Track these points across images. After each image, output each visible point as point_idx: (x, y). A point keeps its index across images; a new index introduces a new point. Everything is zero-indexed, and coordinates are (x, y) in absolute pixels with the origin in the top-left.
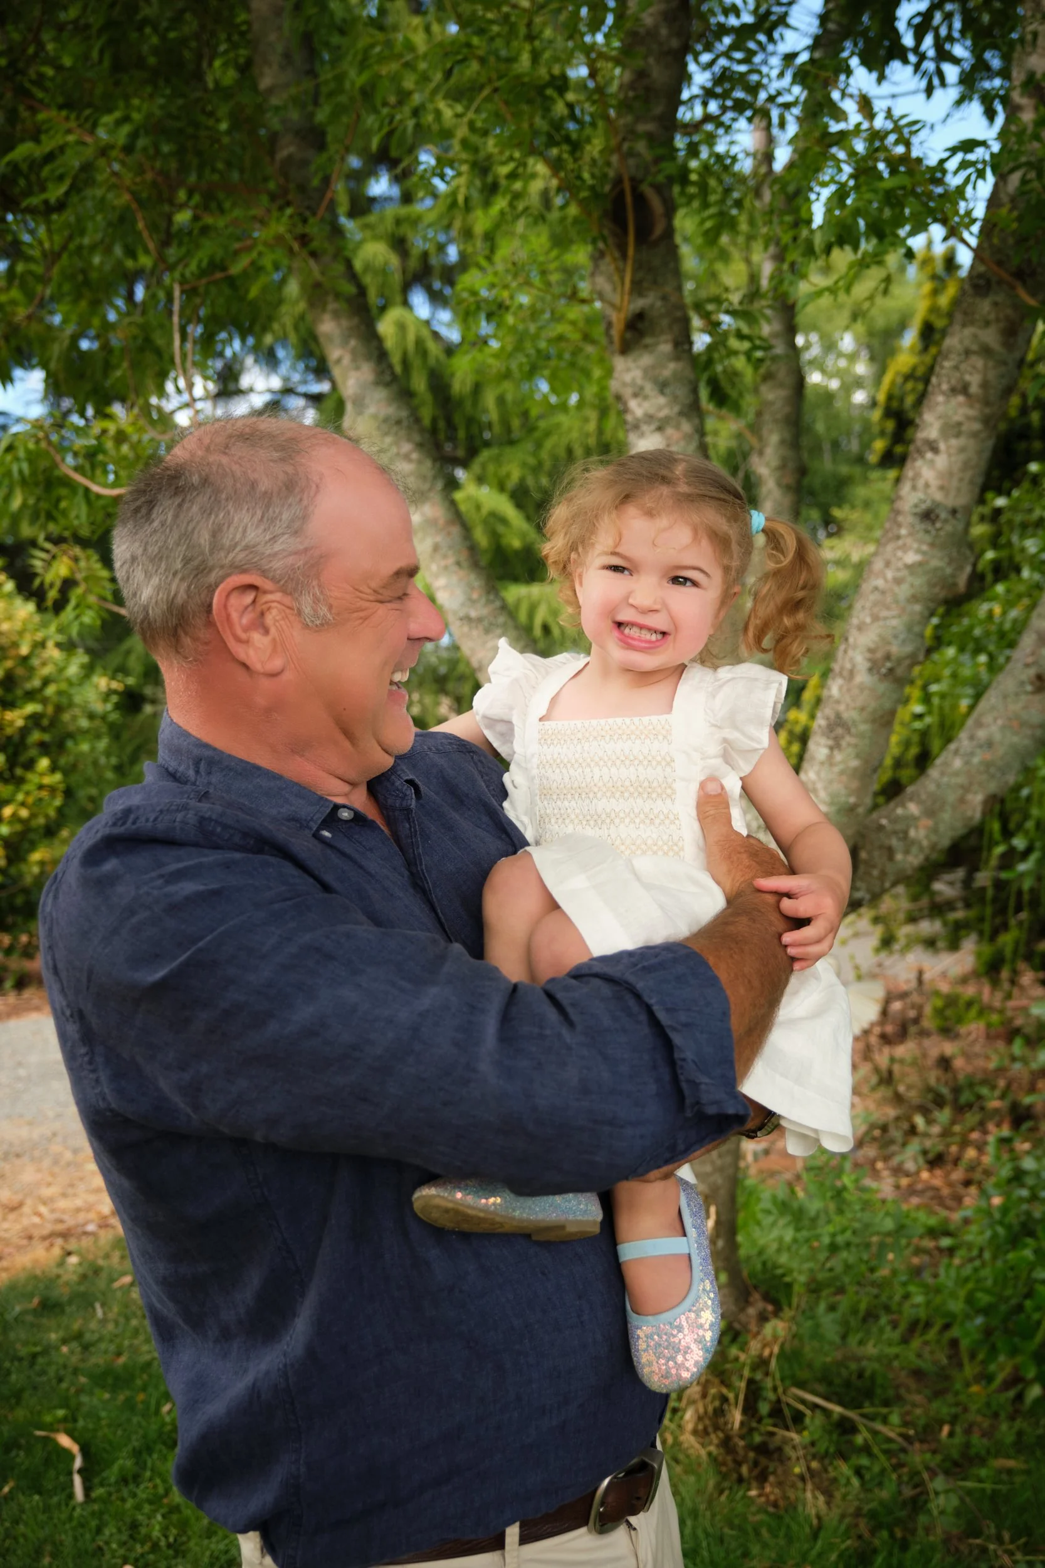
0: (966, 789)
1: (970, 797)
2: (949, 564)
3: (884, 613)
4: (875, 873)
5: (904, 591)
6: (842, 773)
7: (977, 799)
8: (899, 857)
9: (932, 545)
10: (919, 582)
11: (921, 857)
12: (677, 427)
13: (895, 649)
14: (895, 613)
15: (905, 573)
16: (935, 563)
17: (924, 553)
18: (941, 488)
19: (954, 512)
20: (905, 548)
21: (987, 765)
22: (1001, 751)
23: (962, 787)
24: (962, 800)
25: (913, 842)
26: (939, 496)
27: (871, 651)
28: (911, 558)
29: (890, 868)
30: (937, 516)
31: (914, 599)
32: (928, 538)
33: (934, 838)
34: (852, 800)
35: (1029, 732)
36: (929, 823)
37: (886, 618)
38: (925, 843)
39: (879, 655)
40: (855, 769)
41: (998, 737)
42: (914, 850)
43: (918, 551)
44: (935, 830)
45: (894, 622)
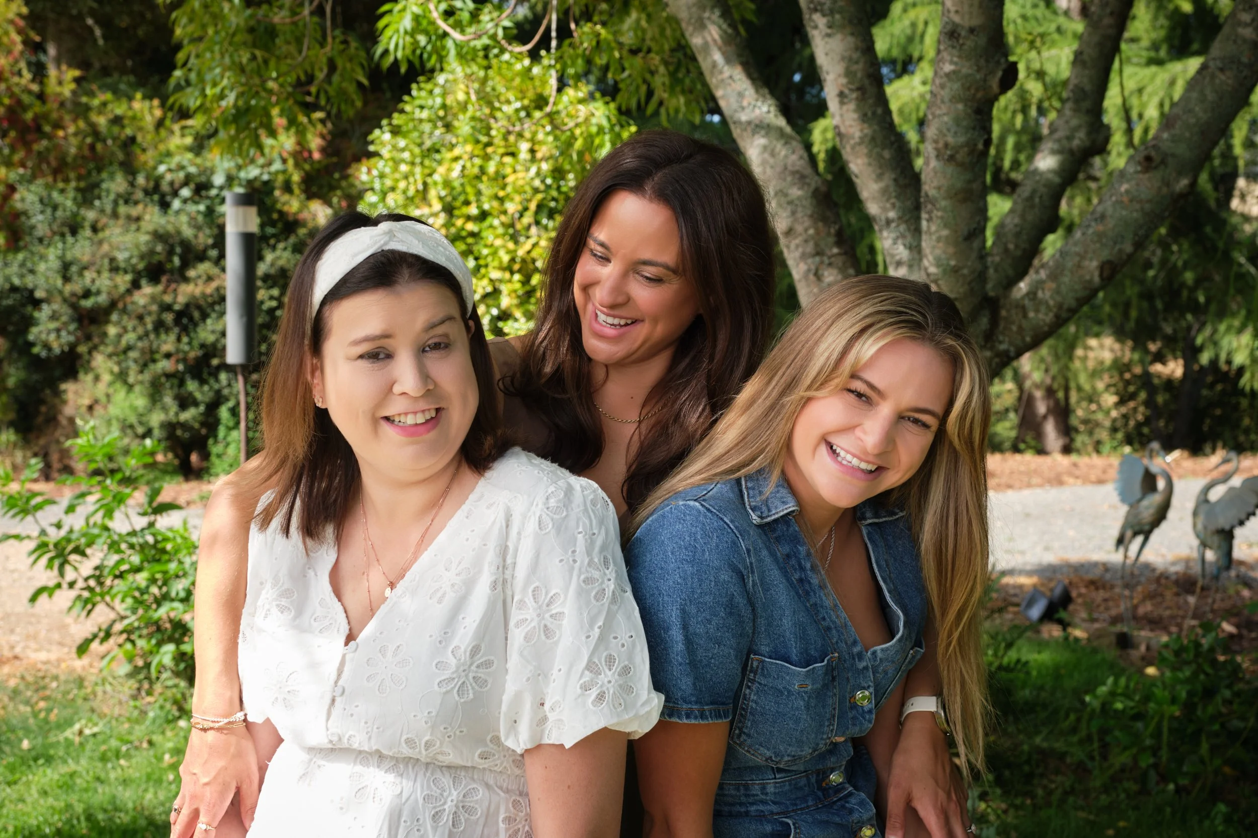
0: (1082, 257)
1: (1086, 263)
2: (978, 71)
4: (1014, 328)
5: (946, 93)
6: (939, 240)
7: (1093, 265)
8: (1031, 314)
9: (960, 57)
10: (957, 86)
11: (1051, 315)
14: (944, 109)
15: (945, 79)
16: (965, 71)
17: (956, 64)
18: (957, 12)
19: (972, 30)
21: (1100, 236)
22: (1110, 223)
23: (1078, 254)
24: (1079, 266)
25: (1041, 302)
26: (957, 19)
28: (949, 67)
29: (1025, 324)
30: (959, 35)
32: (955, 52)
33: (1059, 299)
34: (953, 263)
35: (1138, 206)
36: (1053, 285)
37: (940, 116)
38: (1051, 303)
40: (947, 237)
41: (1110, 211)
42: (1043, 309)
43: (952, 62)
44: (1058, 292)
45: (946, 119)
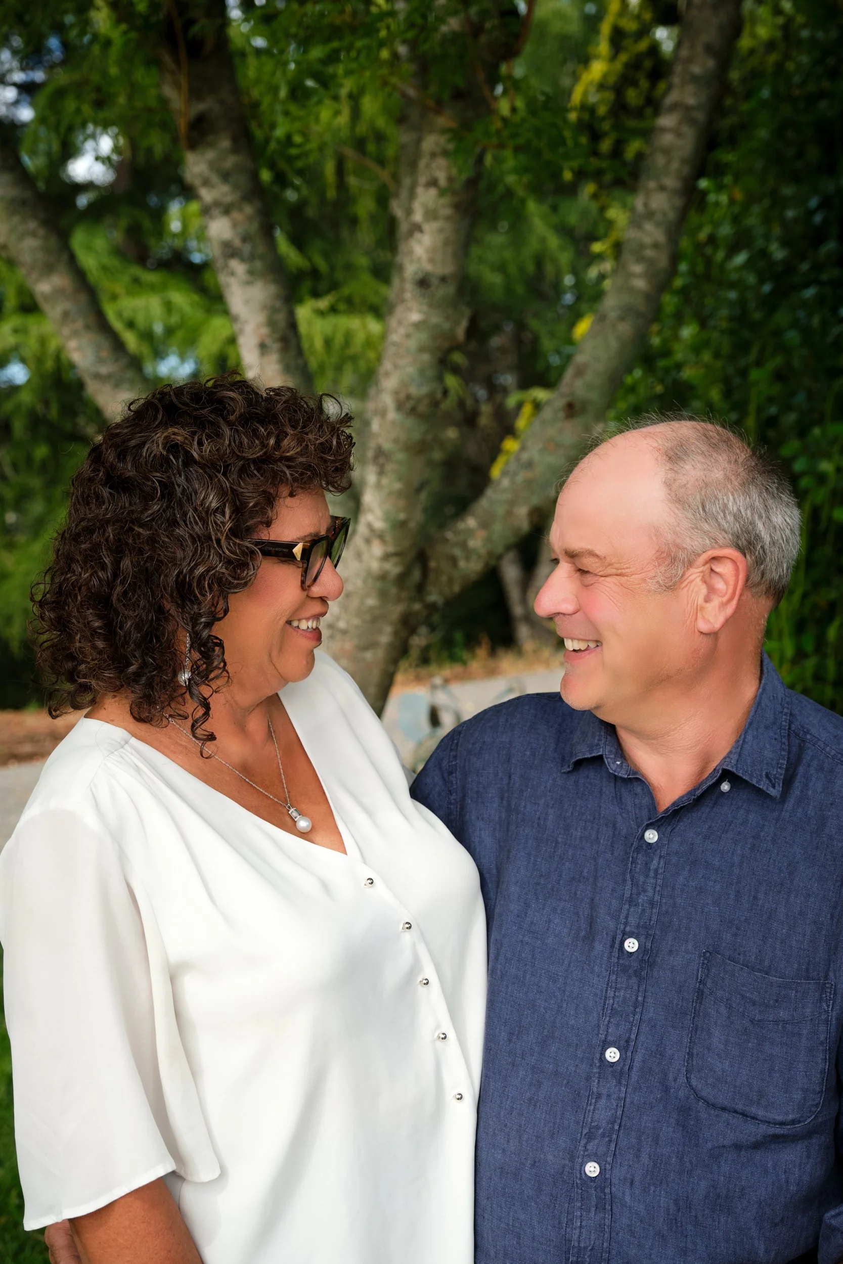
0: (514, 503)
1: (516, 510)
2: (447, 320)
3: (402, 362)
5: (413, 344)
7: (523, 511)
8: (463, 564)
9: (430, 306)
10: (423, 337)
12: (241, 210)
13: (414, 391)
14: (409, 361)
15: (412, 329)
16: (435, 320)
17: (425, 313)
18: (430, 260)
19: (443, 280)
20: (410, 309)
21: (528, 483)
22: (538, 471)
23: (509, 502)
24: (509, 513)
25: (473, 551)
26: (429, 267)
27: (396, 393)
28: (415, 317)
30: (430, 283)
31: (422, 349)
32: (426, 301)
33: (489, 545)
36: (485, 533)
37: (403, 366)
38: (483, 550)
39: (402, 396)
41: (538, 458)
44: (488, 539)
45: (410, 369)
